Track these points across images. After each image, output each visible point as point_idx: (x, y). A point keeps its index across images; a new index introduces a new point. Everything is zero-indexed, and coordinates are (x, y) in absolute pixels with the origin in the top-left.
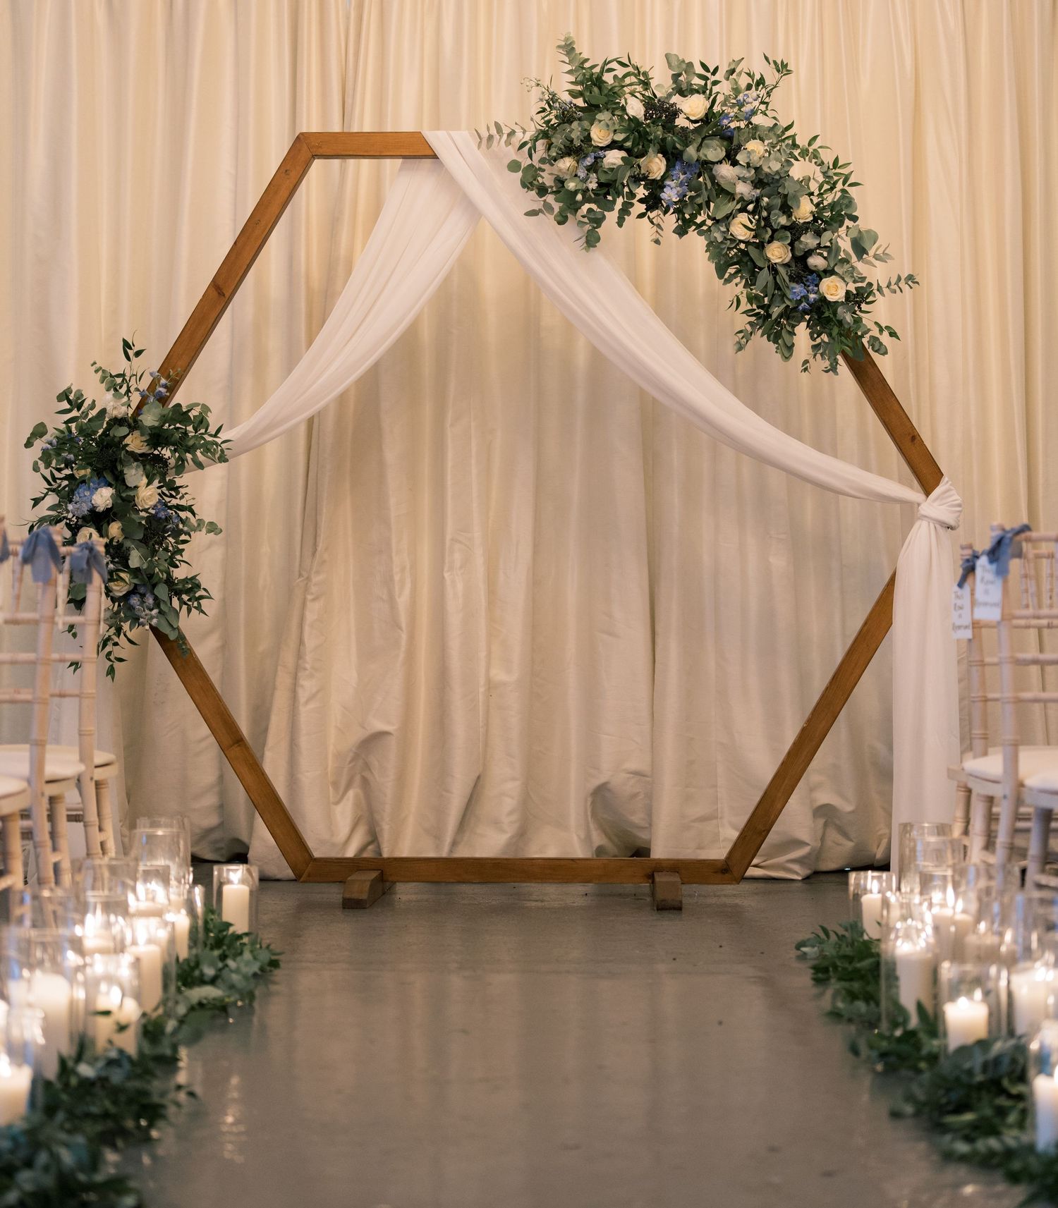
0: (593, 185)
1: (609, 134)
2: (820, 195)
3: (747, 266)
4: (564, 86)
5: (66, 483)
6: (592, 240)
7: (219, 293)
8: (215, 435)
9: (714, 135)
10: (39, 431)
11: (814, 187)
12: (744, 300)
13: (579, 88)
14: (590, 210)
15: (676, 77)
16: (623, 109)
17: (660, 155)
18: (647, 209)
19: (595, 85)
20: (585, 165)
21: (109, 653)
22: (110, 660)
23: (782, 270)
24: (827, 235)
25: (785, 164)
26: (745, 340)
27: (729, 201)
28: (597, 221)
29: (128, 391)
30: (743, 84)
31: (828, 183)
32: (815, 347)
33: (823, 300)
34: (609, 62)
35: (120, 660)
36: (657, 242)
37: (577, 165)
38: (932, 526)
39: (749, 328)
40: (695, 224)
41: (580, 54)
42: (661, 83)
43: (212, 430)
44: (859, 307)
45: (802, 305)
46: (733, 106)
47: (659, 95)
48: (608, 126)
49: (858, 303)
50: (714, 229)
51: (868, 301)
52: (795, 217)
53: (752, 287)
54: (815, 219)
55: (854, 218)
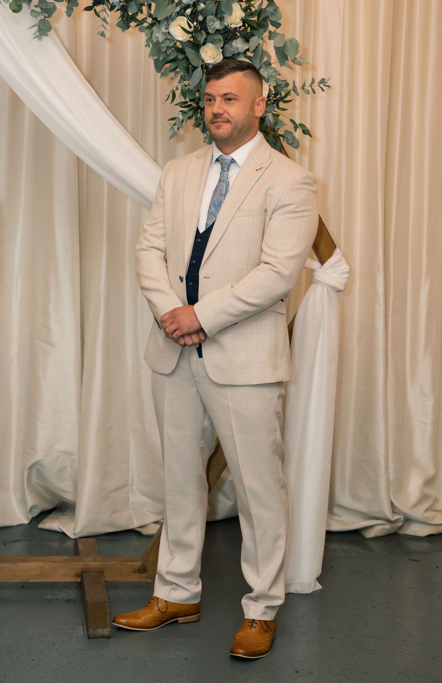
3: (183, 62)
6: (43, 29)
12: (178, 93)
18: (94, 4)
24: (254, 41)
26: (176, 128)
27: (169, 4)
28: (49, 11)
36: (102, 34)
38: (325, 289)
39: (181, 117)
40: (136, 20)
44: (278, 106)
49: (277, 102)
50: (155, 28)
51: (285, 100)
52: (227, 22)
53: (186, 83)
54: (244, 25)
55: (277, 25)
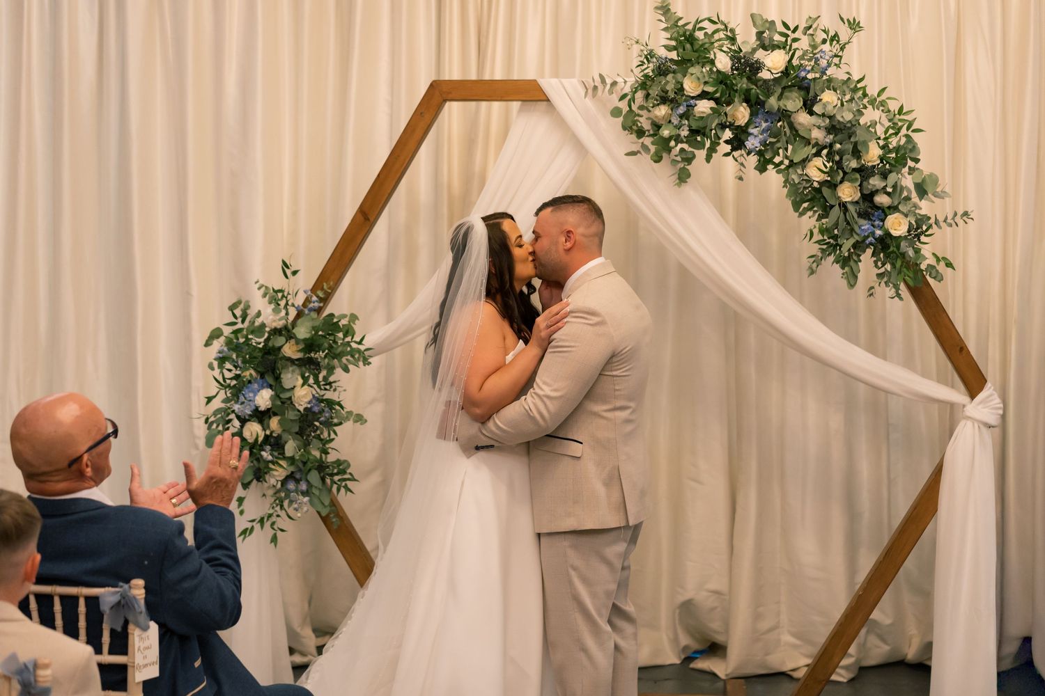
0: (684, 133)
1: (699, 86)
2: (886, 139)
3: (820, 201)
4: (660, 42)
5: (234, 382)
6: (683, 176)
7: (365, 218)
8: (360, 343)
9: (793, 86)
10: (216, 334)
11: (880, 130)
12: (816, 231)
13: (673, 43)
14: (682, 150)
15: (760, 35)
16: (712, 62)
17: (744, 104)
18: (732, 150)
19: (688, 41)
20: (678, 113)
21: (273, 524)
22: (273, 529)
23: (850, 207)
24: (892, 178)
25: (856, 113)
26: (815, 265)
27: (805, 146)
28: (689, 159)
29: (287, 304)
30: (819, 40)
31: (893, 128)
32: (880, 276)
33: (888, 234)
34: (701, 21)
35: (282, 530)
36: (741, 179)
37: (670, 112)
38: (976, 426)
39: (820, 254)
40: (774, 163)
41: (675, 13)
42: (747, 39)
43: (357, 338)
44: (919, 240)
45: (869, 239)
46: (810, 60)
47: (744, 50)
48: (699, 79)
49: (918, 236)
50: (790, 170)
51: (926, 233)
52: (864, 160)
53: (824, 221)
54: (882, 162)
55: (917, 161)
